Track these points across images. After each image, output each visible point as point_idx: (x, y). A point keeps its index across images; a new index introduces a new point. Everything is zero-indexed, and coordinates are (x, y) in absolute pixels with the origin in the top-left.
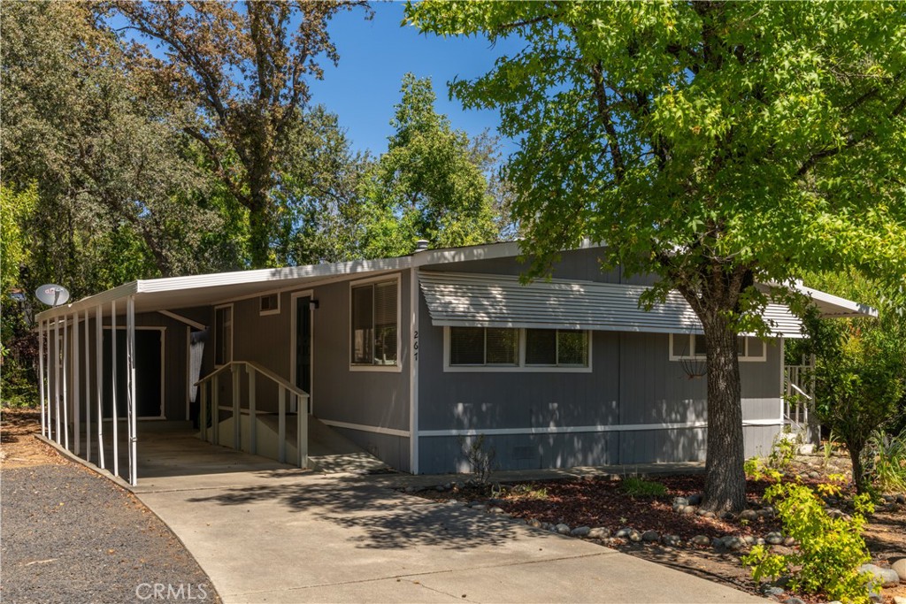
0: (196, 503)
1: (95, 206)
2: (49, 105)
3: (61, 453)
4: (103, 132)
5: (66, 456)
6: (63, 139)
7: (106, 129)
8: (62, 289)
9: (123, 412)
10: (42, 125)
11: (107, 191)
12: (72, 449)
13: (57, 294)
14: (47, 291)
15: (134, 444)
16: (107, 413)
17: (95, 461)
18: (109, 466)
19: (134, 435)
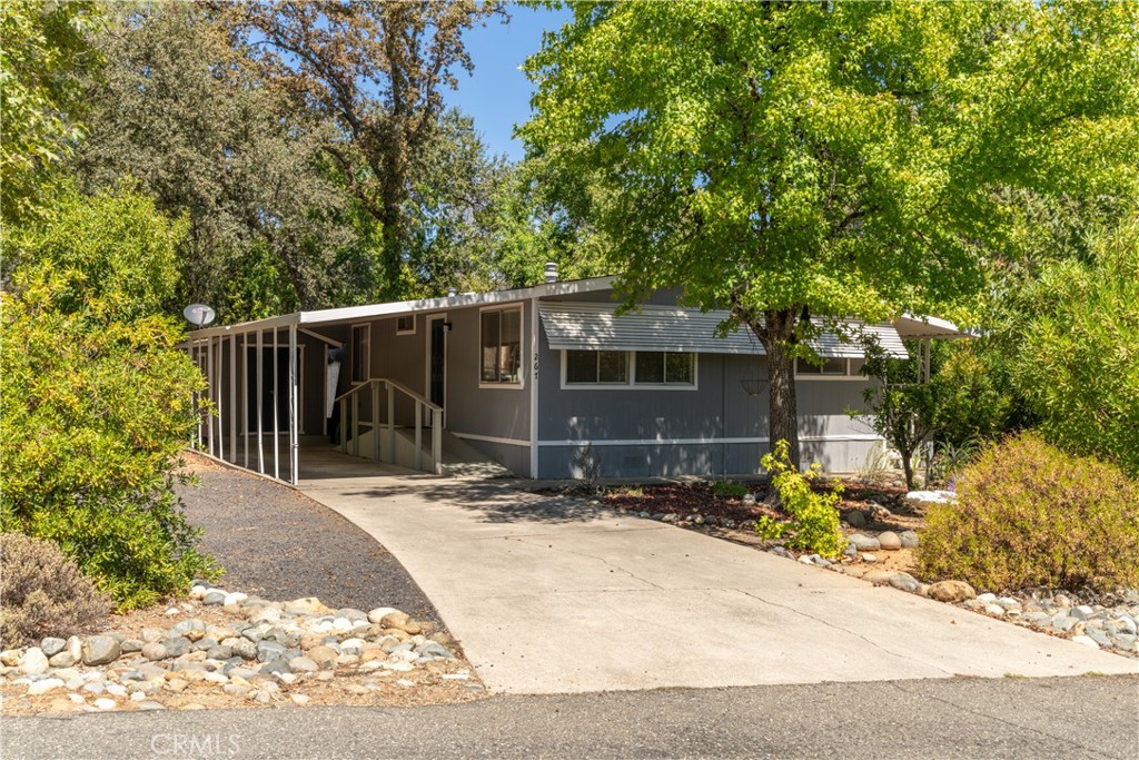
0: (350, 497)
1: (235, 226)
2: (197, 132)
3: (217, 462)
4: (243, 153)
5: (222, 465)
6: (209, 164)
7: (246, 151)
8: (209, 309)
9: (284, 425)
10: (192, 154)
11: (248, 212)
12: (227, 458)
13: (205, 313)
14: (194, 311)
15: (296, 450)
16: (268, 427)
17: (254, 466)
18: (269, 470)
19: (296, 442)
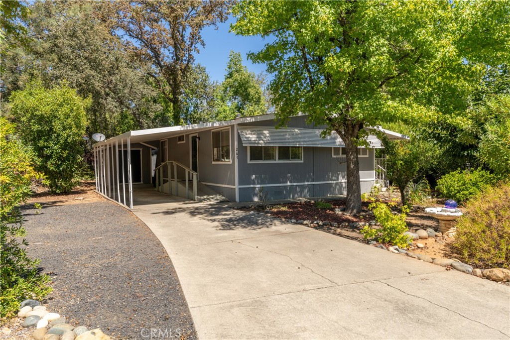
0: (155, 215)
1: (114, 103)
2: (95, 65)
3: (104, 197)
4: (116, 75)
5: (106, 198)
6: (101, 78)
7: (117, 74)
8: (102, 135)
9: (127, 181)
10: (93, 73)
11: (119, 98)
12: (108, 195)
13: (100, 137)
14: (97, 136)
15: (131, 193)
16: (121, 182)
17: (117, 199)
18: (122, 201)
19: (131, 189)
